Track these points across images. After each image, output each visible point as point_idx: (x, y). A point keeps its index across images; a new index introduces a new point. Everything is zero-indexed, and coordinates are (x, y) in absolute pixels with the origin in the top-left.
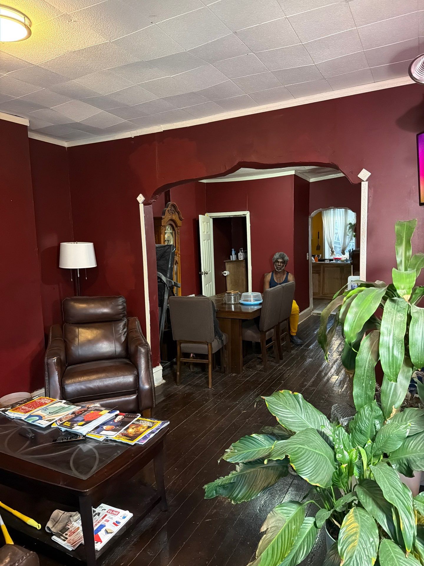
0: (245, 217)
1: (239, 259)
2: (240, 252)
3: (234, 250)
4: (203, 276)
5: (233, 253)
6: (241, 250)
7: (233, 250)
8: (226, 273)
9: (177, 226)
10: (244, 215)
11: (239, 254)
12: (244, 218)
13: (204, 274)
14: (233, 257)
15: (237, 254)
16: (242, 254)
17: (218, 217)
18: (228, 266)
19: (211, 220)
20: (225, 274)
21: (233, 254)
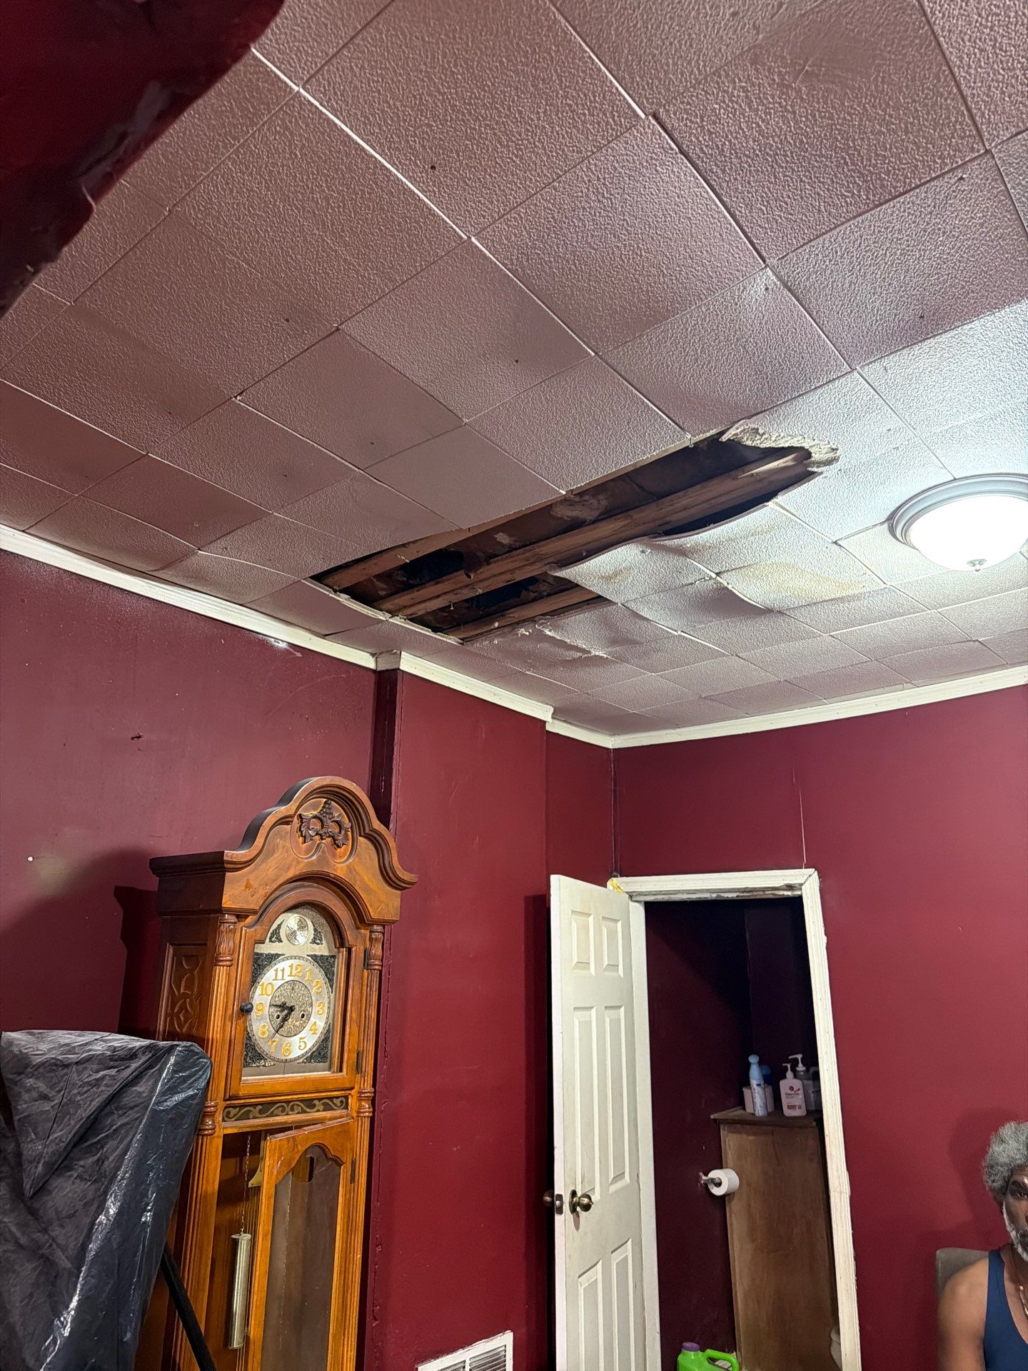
0: (798, 901)
1: (788, 1112)
2: (789, 1074)
3: (760, 1063)
4: (562, 1223)
5: (755, 1074)
6: (795, 1063)
7: (753, 1059)
8: (725, 1180)
9: (361, 918)
10: (790, 887)
11: (784, 1085)
12: (794, 906)
13: (566, 1208)
14: (756, 1099)
15: (773, 1080)
16: (797, 1084)
17: (666, 898)
18: (731, 1142)
19: (638, 916)
20: (719, 1184)
21: (754, 1083)
